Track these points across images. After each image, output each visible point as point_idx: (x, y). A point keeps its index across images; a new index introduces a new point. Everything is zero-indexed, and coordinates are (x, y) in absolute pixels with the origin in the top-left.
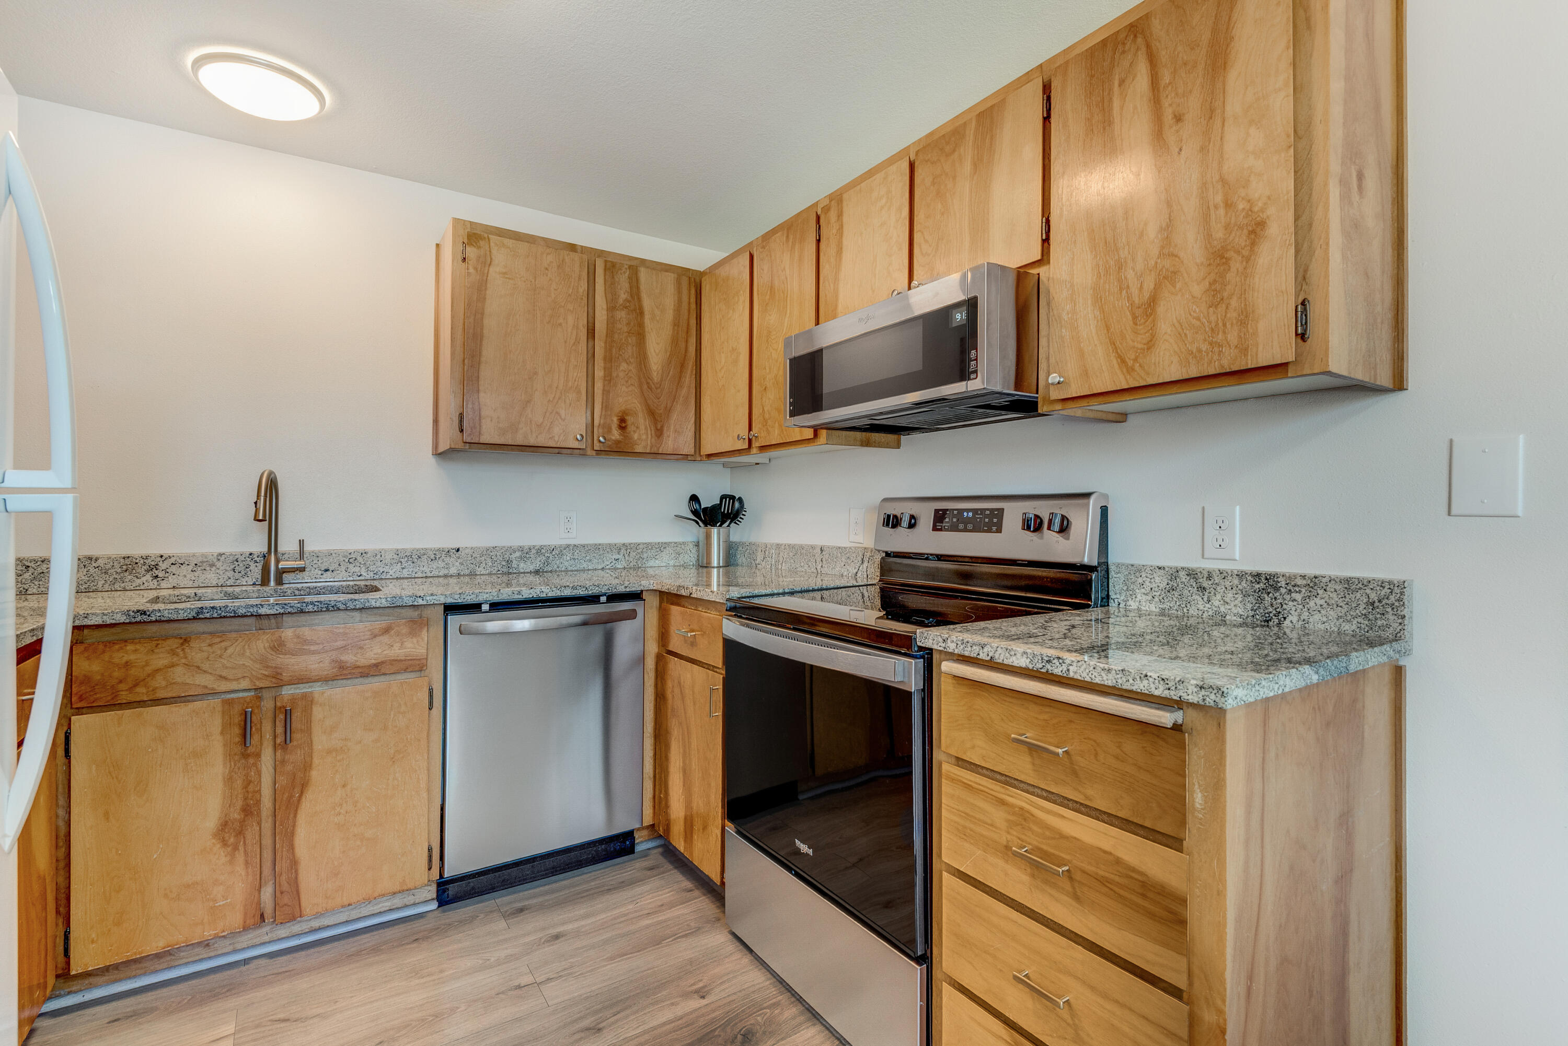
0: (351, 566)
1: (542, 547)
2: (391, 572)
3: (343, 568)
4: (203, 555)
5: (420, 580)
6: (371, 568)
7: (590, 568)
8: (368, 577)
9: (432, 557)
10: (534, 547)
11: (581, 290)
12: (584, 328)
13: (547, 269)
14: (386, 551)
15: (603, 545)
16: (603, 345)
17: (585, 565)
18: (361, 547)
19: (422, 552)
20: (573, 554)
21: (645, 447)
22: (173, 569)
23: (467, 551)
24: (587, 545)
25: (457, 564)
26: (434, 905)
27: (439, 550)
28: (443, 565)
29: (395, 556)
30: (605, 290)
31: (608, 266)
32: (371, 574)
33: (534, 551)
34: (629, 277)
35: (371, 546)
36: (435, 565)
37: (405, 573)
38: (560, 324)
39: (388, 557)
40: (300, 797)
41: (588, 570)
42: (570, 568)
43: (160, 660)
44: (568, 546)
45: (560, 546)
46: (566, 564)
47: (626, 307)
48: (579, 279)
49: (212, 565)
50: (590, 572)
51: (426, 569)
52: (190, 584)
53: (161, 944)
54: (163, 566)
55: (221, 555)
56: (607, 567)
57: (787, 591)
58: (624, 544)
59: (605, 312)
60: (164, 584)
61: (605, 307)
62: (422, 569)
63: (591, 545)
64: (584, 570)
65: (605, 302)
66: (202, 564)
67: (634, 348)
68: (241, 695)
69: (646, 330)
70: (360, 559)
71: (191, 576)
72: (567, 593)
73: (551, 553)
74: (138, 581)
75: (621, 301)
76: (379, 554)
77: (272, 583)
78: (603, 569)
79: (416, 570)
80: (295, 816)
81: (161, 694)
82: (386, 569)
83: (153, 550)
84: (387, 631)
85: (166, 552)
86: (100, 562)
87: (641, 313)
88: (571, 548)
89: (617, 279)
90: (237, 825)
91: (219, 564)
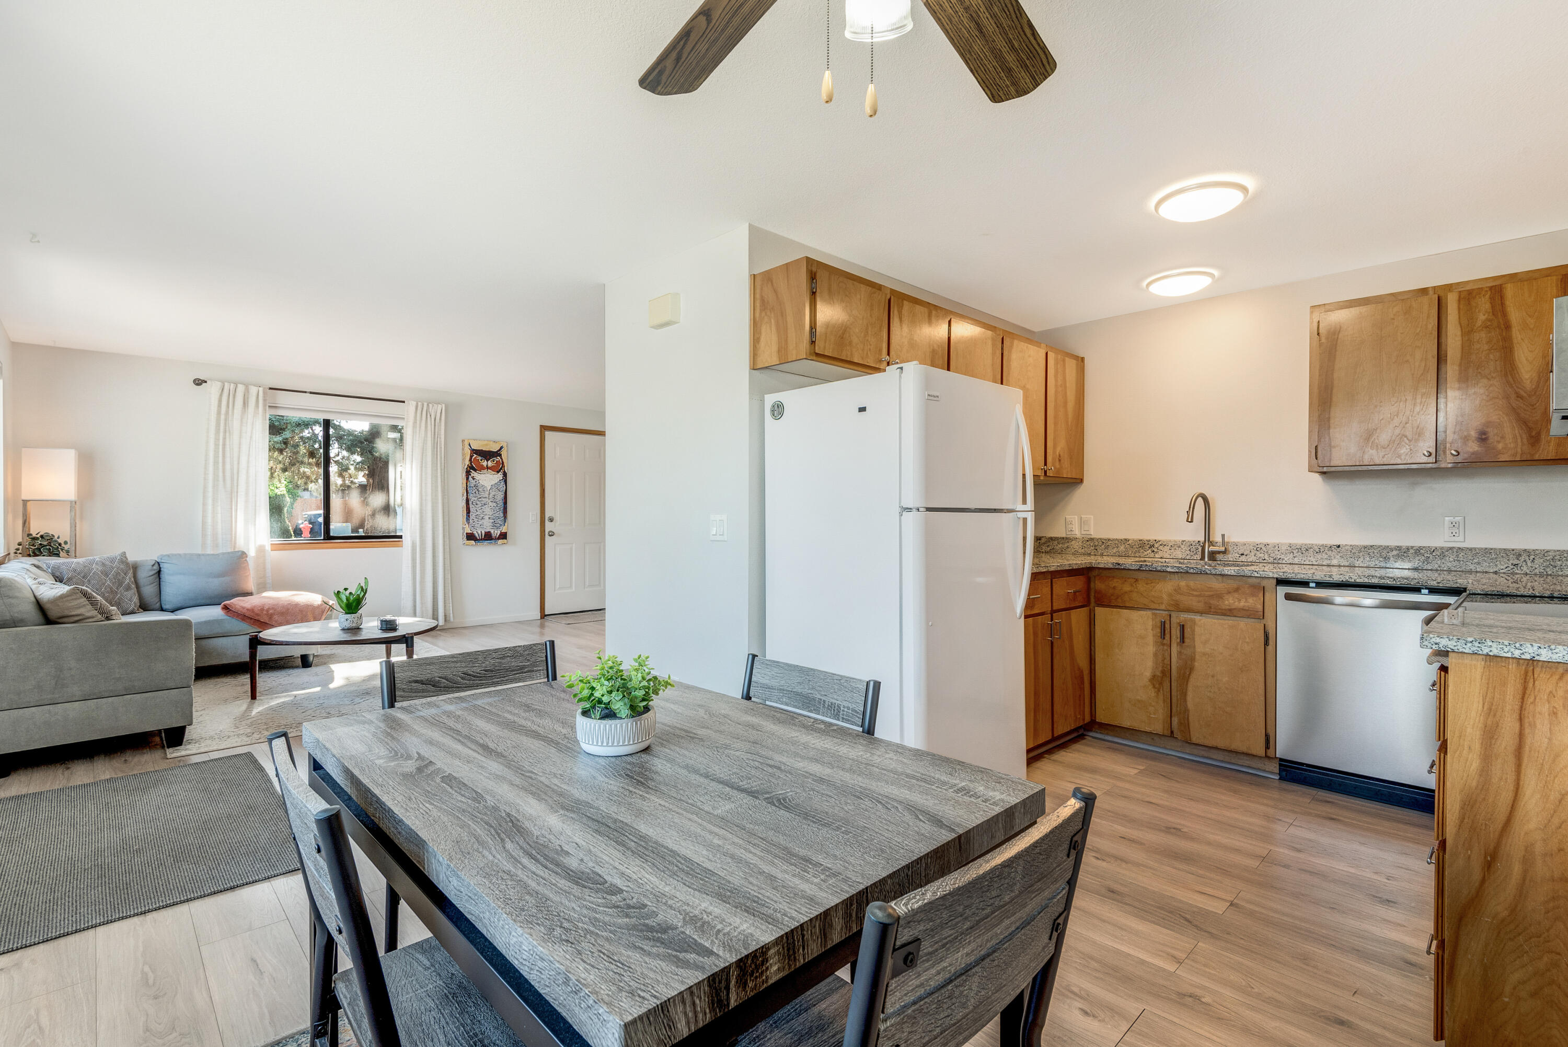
0: (1258, 553)
1: (1420, 548)
2: (1286, 559)
3: (1253, 554)
4: (1175, 541)
5: (1308, 567)
6: (1271, 555)
7: (1478, 570)
8: (1270, 561)
9: (1317, 550)
10: (1412, 547)
11: (1430, 327)
12: (1434, 357)
13: (1393, 319)
14: (1282, 544)
15: (1495, 549)
16: (1457, 368)
17: (1472, 567)
18: (1266, 541)
19: (1309, 546)
20: (1457, 556)
21: (1515, 455)
22: (1161, 547)
23: (1347, 548)
24: (1475, 549)
25: (1338, 557)
26: (1277, 777)
27: (1322, 545)
28: (1326, 556)
29: (1289, 548)
30: (1459, 318)
31: (1462, 296)
32: (1272, 559)
33: (1412, 551)
34: (1490, 298)
35: (1272, 539)
36: (1319, 556)
37: (1296, 561)
38: (1407, 361)
39: (1284, 548)
40: (1190, 674)
41: (1477, 572)
42: (1453, 569)
43: (1127, 588)
44: (1451, 548)
45: (1442, 548)
46: (1449, 564)
47: (1487, 327)
48: (1428, 317)
49: (1179, 547)
50: (1478, 574)
51: (1312, 559)
52: (1169, 557)
53: (1129, 724)
54: (1156, 545)
55: (1183, 541)
56: (1501, 571)
57: (1556, 594)
58: (1525, 550)
59: (1459, 338)
60: (1157, 556)
61: (1459, 333)
62: (1309, 558)
63: (1480, 549)
64: (1470, 572)
65: (1460, 329)
66: (1175, 546)
67: (1498, 362)
68: (1161, 612)
69: (1515, 341)
70: (1264, 549)
71: (1169, 552)
72: (1375, 581)
73: (1431, 554)
74: (1146, 553)
75: (1479, 323)
76: (1277, 546)
77: (1206, 559)
78: (1496, 573)
79: (1304, 559)
80: (1187, 684)
81: (1127, 605)
82: (1282, 557)
83: (1152, 538)
84: (1237, 590)
85: (1158, 538)
86: (1130, 542)
87: (1508, 327)
88: (1455, 550)
89: (1474, 304)
90: (1160, 679)
91: (1182, 546)
